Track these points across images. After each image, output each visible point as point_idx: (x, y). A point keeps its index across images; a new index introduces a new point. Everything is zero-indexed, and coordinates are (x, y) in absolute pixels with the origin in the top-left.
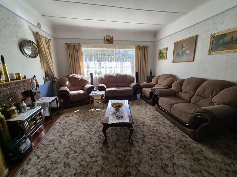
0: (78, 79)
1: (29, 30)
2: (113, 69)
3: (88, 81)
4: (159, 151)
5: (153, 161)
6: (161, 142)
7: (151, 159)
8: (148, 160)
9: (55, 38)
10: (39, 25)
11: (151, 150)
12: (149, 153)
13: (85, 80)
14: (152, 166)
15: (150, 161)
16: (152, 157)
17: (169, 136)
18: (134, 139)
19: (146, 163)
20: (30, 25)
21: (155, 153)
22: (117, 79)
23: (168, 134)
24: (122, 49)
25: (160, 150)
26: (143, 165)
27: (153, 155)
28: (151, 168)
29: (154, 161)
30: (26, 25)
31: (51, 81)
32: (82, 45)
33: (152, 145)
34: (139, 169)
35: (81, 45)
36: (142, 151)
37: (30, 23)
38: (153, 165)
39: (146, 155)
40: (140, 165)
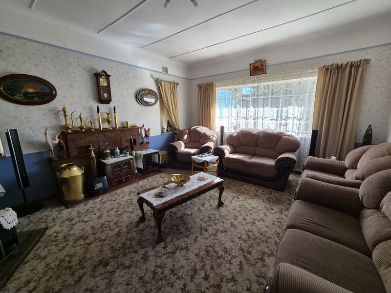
0: (200, 132)
1: (150, 79)
2: (260, 121)
3: (211, 137)
4: (166, 282)
5: (138, 281)
6: (189, 277)
7: (141, 278)
8: (137, 275)
9: (191, 80)
10: (165, 70)
11: (159, 270)
12: (153, 270)
13: (207, 136)
14: (128, 285)
15: (137, 278)
16: (146, 278)
17: (223, 284)
18: (168, 240)
19: (130, 275)
20: (152, 73)
21: (156, 279)
22: (258, 140)
23: (225, 281)
24: (283, 80)
25: (168, 283)
26: (125, 273)
27: (151, 276)
28: (125, 285)
29: (138, 283)
30: (147, 74)
31: (172, 132)
32: (216, 84)
33: (174, 267)
34: (117, 271)
35: (214, 84)
36: (150, 260)
37: (152, 70)
38: (131, 284)
39: (144, 268)
40: (125, 269)
